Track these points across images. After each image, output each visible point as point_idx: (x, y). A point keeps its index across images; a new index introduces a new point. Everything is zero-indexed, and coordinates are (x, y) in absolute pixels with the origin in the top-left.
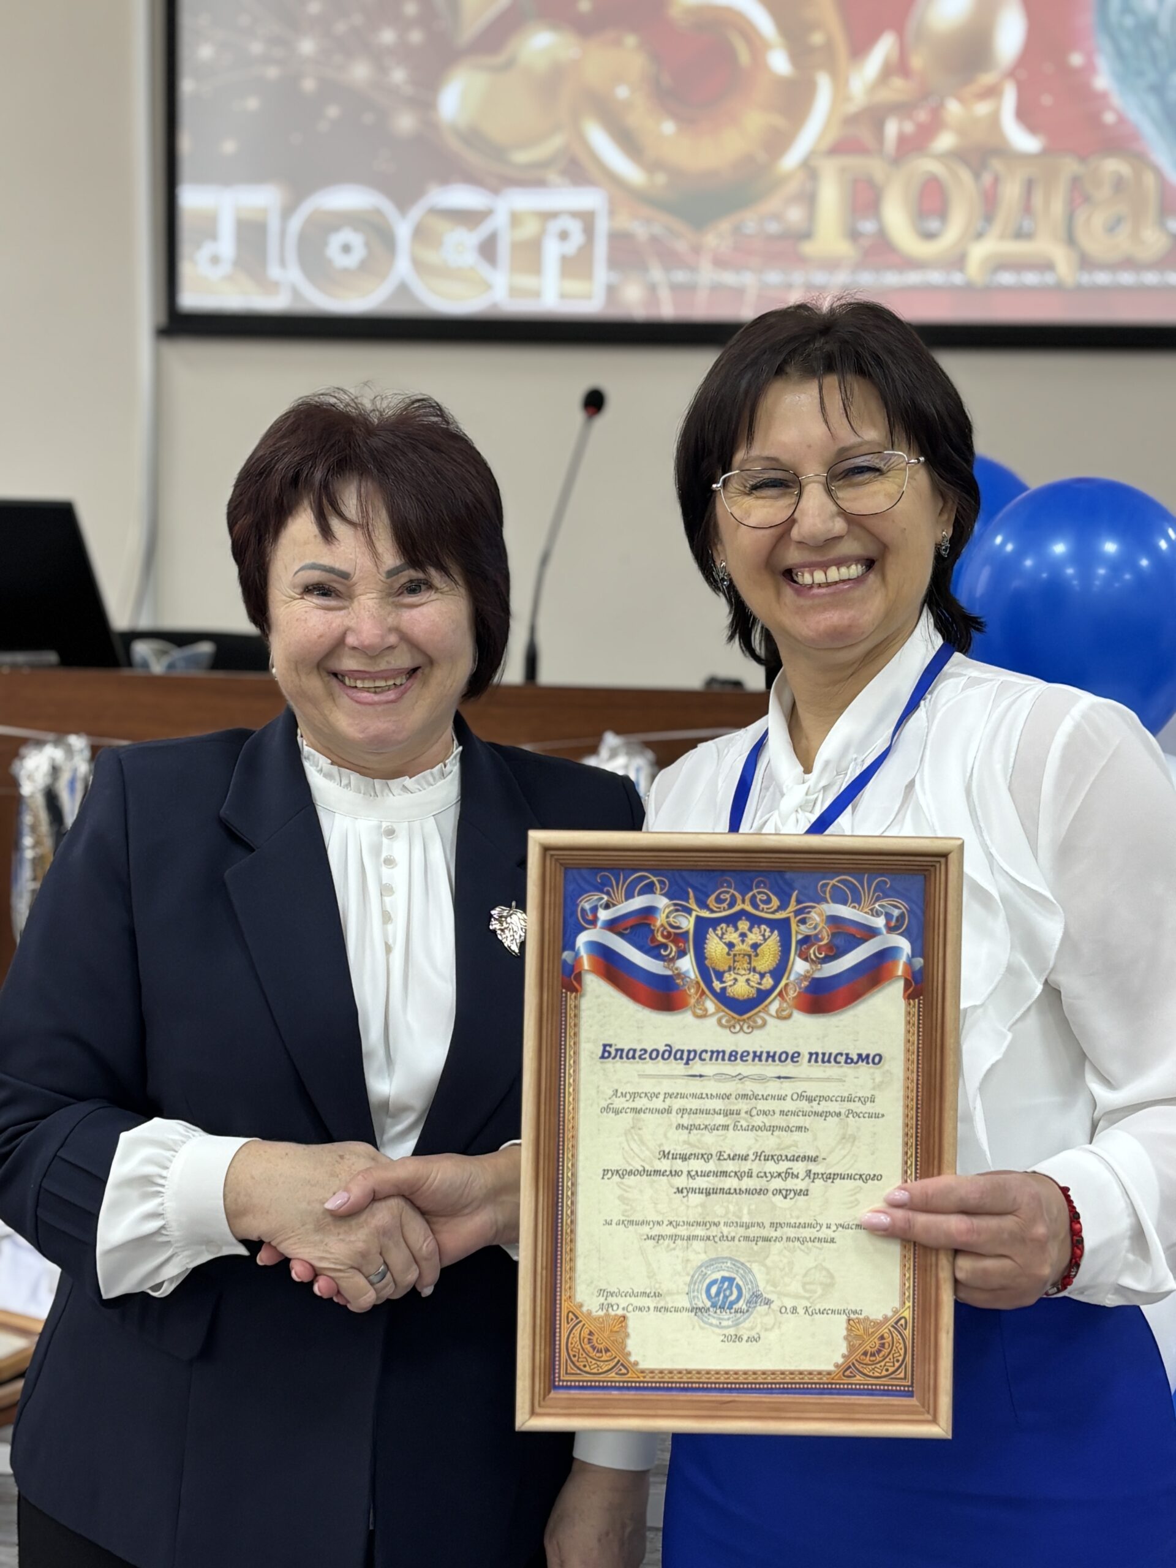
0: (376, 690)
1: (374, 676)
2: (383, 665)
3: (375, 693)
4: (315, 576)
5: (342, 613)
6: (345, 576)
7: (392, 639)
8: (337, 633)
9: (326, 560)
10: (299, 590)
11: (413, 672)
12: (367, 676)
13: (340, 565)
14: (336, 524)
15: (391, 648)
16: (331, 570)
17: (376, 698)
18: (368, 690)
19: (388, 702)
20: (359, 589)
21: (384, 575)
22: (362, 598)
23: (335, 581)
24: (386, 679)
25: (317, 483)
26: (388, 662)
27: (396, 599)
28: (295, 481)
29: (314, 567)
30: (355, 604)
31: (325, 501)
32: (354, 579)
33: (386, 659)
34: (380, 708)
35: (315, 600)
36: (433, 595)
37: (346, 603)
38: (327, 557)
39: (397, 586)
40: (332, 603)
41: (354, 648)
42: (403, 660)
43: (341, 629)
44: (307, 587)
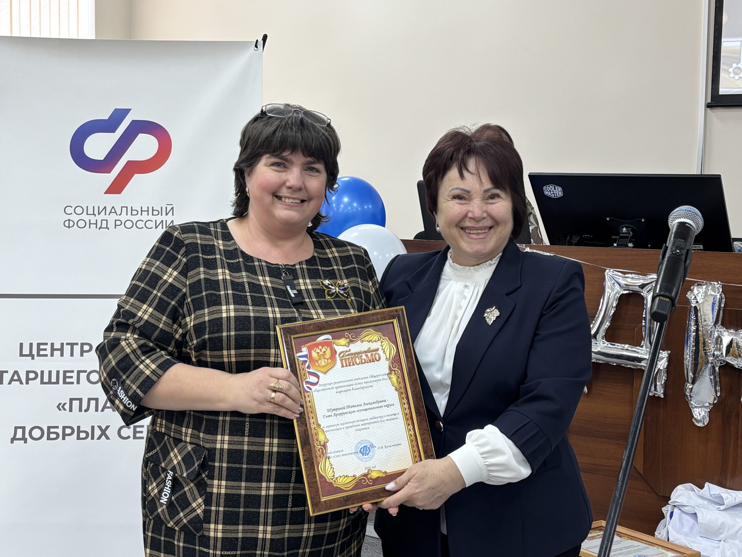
0: (478, 234)
1: (477, 229)
2: (480, 225)
3: (477, 235)
4: (457, 192)
5: (467, 205)
6: (468, 192)
7: (485, 215)
8: (464, 213)
9: (462, 186)
10: (451, 197)
11: (491, 228)
12: (475, 228)
13: (466, 188)
14: (465, 173)
15: (484, 218)
16: (463, 190)
17: (477, 237)
18: (475, 234)
19: (481, 238)
20: (474, 196)
21: (483, 192)
22: (474, 200)
23: (465, 194)
24: (481, 230)
25: (460, 159)
26: (483, 224)
27: (486, 201)
28: (451, 158)
29: (457, 189)
30: (472, 203)
31: (462, 165)
32: (472, 193)
33: (482, 222)
34: (478, 241)
35: (457, 201)
36: (500, 200)
37: (468, 202)
38: (462, 185)
39: (487, 196)
40: (463, 202)
41: (471, 218)
42: (488, 223)
43: (466, 211)
44: (454, 196)
